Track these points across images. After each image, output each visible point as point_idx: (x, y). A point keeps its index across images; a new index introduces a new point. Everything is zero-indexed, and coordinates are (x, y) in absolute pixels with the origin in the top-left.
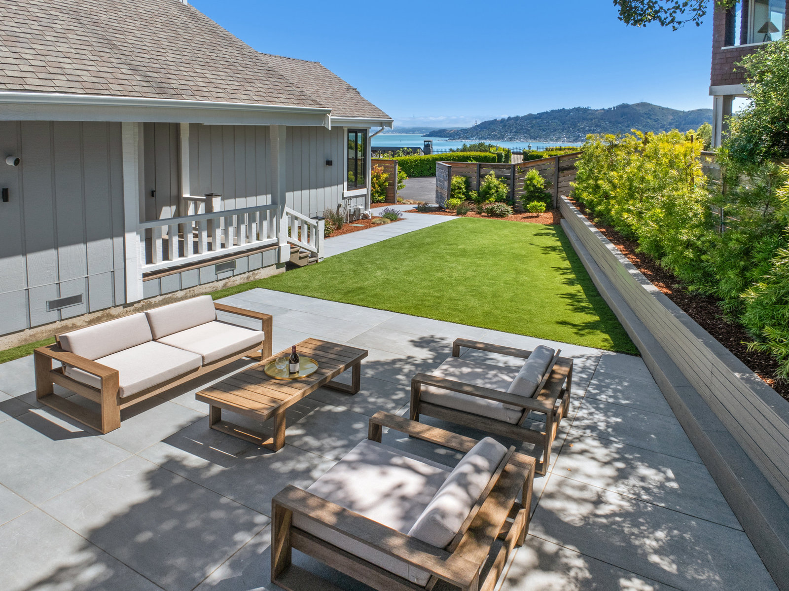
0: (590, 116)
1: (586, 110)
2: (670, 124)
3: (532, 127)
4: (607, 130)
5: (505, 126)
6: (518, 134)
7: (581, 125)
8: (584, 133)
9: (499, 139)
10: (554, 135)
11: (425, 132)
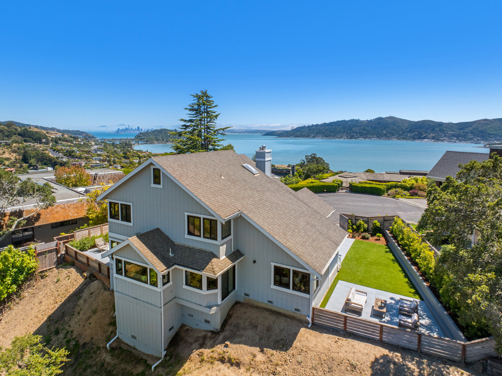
1: (357, 121)
2: (407, 129)
3: (326, 130)
4: (370, 132)
5: (310, 130)
6: (318, 134)
7: (355, 129)
8: (356, 134)
9: (307, 137)
10: (339, 135)
11: (263, 133)
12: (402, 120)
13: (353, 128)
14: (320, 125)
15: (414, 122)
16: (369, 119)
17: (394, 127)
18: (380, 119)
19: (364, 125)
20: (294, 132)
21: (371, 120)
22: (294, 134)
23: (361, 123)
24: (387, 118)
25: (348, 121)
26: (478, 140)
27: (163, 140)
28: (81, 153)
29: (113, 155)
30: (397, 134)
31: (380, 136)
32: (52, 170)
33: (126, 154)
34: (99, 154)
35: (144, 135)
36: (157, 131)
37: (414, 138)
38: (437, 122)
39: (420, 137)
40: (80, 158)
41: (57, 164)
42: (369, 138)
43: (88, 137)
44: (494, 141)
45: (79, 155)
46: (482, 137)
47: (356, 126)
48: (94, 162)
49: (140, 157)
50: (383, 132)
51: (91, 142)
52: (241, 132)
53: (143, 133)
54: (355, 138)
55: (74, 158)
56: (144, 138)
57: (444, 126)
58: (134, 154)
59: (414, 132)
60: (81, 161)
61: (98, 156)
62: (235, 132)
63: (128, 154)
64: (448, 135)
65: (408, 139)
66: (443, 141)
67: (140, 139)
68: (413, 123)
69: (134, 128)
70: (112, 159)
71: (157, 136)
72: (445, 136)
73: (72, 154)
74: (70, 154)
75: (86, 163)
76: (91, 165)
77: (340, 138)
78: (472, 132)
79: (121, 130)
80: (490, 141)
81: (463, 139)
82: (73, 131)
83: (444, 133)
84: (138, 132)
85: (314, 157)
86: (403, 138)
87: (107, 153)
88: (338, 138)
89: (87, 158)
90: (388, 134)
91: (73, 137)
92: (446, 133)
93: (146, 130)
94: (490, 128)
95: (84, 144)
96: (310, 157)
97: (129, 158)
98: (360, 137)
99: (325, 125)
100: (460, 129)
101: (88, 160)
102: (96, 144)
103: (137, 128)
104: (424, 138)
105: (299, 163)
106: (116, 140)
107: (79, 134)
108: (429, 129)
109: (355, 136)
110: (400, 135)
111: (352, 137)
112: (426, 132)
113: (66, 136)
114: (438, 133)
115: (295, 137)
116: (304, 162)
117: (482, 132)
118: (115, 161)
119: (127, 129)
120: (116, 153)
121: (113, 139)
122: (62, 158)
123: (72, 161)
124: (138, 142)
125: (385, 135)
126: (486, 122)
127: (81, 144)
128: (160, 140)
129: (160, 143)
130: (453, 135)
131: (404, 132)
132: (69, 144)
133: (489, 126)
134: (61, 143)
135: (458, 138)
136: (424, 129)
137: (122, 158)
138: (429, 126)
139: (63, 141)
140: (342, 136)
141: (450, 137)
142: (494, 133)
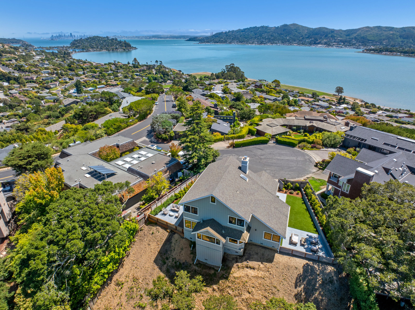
0: (269, 31)
1: (267, 27)
2: (306, 35)
3: (240, 36)
4: (276, 38)
5: (227, 35)
6: (234, 40)
7: (264, 35)
8: (265, 39)
9: (224, 42)
10: (251, 41)
11: (187, 38)
12: (303, 27)
14: (236, 31)
15: (313, 29)
16: (277, 26)
17: (296, 33)
18: (285, 25)
19: (272, 32)
20: (213, 37)
21: (278, 27)
22: (213, 39)
23: (269, 29)
24: (291, 25)
25: (259, 28)
26: (359, 45)
28: (30, 67)
29: (59, 68)
30: (298, 39)
31: (284, 42)
32: (8, 84)
33: (70, 66)
34: (46, 67)
35: (79, 43)
36: (90, 38)
37: (310, 44)
38: (330, 29)
39: (315, 43)
40: (29, 71)
41: (11, 80)
42: (275, 44)
43: (26, 45)
44: (371, 47)
45: (28, 69)
46: (362, 43)
47: (266, 32)
48: (44, 75)
49: (83, 69)
50: (287, 38)
51: (32, 52)
52: (167, 38)
53: (77, 40)
54: (264, 44)
55: (24, 72)
56: (80, 46)
58: (77, 66)
59: (311, 38)
60: (31, 75)
61: (46, 69)
62: (161, 38)
63: (72, 66)
64: (337, 40)
65: (306, 45)
66: (332, 46)
67: (76, 47)
68: (311, 30)
69: (67, 34)
70: (60, 71)
71: (92, 44)
72: (335, 42)
74: (19, 68)
75: (37, 77)
76: (41, 78)
77: (252, 43)
79: (55, 37)
80: (368, 46)
81: (348, 44)
82: (9, 39)
84: (71, 39)
85: (232, 67)
86: (302, 43)
87: (53, 66)
88: (250, 43)
89: (36, 72)
90: (291, 40)
91: (13, 48)
92: (336, 39)
93: (79, 36)
94: (370, 34)
95: (26, 55)
96: (229, 67)
97: (74, 71)
98: (269, 43)
99: (239, 31)
100: (347, 36)
101: (38, 74)
102: (37, 55)
103: (70, 34)
104: (319, 44)
106: (53, 48)
107: (16, 42)
108: (323, 35)
109: (264, 42)
110: (300, 40)
111: (262, 43)
112: (321, 38)
115: (215, 43)
116: (225, 71)
117: (363, 38)
118: (62, 74)
119: (60, 36)
120: (61, 66)
121: (50, 47)
122: (13, 73)
123: (24, 76)
124: (75, 51)
125: (288, 41)
126: (367, 29)
127: (23, 56)
128: (94, 48)
129: (95, 51)
130: (341, 41)
131: (303, 38)
132: (13, 55)
133: (369, 33)
134: (5, 56)
135: (344, 44)
136: (319, 36)
137: (68, 71)
138: (324, 32)
139: (6, 53)
140: (254, 42)
141: (338, 42)
142: (373, 39)
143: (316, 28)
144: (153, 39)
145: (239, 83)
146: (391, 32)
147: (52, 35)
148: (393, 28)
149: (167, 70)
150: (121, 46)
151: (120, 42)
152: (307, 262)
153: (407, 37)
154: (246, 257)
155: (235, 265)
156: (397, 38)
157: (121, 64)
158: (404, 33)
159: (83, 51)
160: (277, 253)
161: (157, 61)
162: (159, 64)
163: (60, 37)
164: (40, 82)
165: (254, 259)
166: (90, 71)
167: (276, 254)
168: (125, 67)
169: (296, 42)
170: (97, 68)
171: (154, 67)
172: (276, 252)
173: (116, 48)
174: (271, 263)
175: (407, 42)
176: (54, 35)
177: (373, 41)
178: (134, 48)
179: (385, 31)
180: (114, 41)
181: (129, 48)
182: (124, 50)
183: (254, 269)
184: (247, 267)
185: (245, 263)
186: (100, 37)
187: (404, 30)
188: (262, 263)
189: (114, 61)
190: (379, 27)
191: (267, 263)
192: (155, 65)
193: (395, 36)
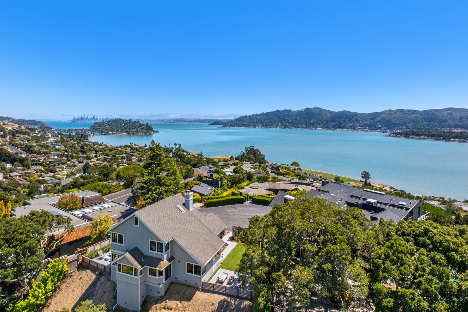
0: (292, 114)
1: (290, 111)
2: (329, 119)
3: (264, 120)
4: (300, 122)
5: (251, 119)
6: (257, 124)
7: (288, 119)
8: (289, 123)
9: (248, 126)
10: (275, 124)
11: (211, 122)
12: (326, 110)
13: (286, 117)
14: (259, 115)
15: (335, 112)
16: (299, 110)
17: (319, 117)
18: (308, 109)
19: (295, 115)
20: (237, 121)
21: (301, 110)
22: (237, 123)
23: (293, 113)
24: (314, 108)
25: (282, 111)
26: (385, 129)
27: (118, 130)
28: (40, 148)
29: (71, 149)
30: (322, 123)
31: (308, 125)
32: (11, 167)
33: (83, 148)
34: (57, 149)
35: (99, 126)
36: (112, 120)
37: (335, 128)
38: (353, 113)
39: (340, 127)
40: (38, 153)
41: (16, 161)
42: (299, 128)
43: (44, 127)
44: (397, 130)
45: (38, 150)
46: (387, 126)
47: (289, 116)
48: (52, 157)
49: (96, 151)
50: (311, 122)
51: (47, 133)
52: (191, 121)
53: (98, 123)
54: (288, 128)
55: (33, 153)
56: (100, 129)
57: (359, 116)
58: (91, 148)
59: (335, 122)
60: (39, 156)
61: (56, 151)
62: (185, 122)
63: (85, 148)
64: (362, 124)
65: (331, 129)
66: (358, 130)
67: (96, 130)
68: (334, 113)
69: (89, 117)
70: (70, 153)
71: (112, 126)
72: (360, 126)
73: (31, 149)
74: (29, 149)
75: (45, 159)
76: (49, 160)
77: (276, 127)
78: (380, 122)
79: (77, 119)
80: (394, 130)
81: (374, 128)
82: (29, 120)
83: (359, 123)
84: (93, 122)
85: (252, 149)
86: (327, 127)
87: (65, 147)
88: (274, 127)
89: (45, 153)
90: (315, 124)
91: (30, 129)
92: (360, 123)
93: (101, 119)
94: (393, 118)
95: (41, 136)
96: (249, 149)
97: (86, 153)
98: (293, 127)
99: (263, 114)
100: (371, 119)
101: (47, 155)
102: (53, 136)
103: (92, 117)
104: (343, 127)
105: (240, 154)
106: (72, 130)
107: (35, 124)
108: (347, 119)
109: (288, 125)
110: (324, 124)
111: (286, 127)
112: (345, 122)
113: (23, 127)
114: (354, 123)
115: (238, 126)
116: (244, 154)
117: (387, 121)
118: (73, 156)
119: (82, 118)
120: (74, 147)
121: (69, 130)
122: (21, 153)
123: (31, 157)
124: (94, 133)
125: (312, 125)
126: (390, 113)
127: (38, 137)
128: (115, 131)
129: (114, 134)
130: (366, 125)
131: (327, 122)
132: (27, 136)
133: (393, 116)
134: (18, 136)
135: (370, 127)
136: (343, 119)
137: (80, 153)
138: (347, 116)
139: (20, 134)
140: (278, 126)
141: (363, 126)
142: (397, 122)
143: (339, 112)
144: (177, 123)
145: (254, 165)
146: (415, 115)
147: (75, 118)
148: (416, 111)
149: (185, 154)
150: (143, 129)
151: (142, 125)
152: (225, 297)
153: (432, 120)
154: (167, 296)
155: (153, 307)
156: (422, 121)
157: (137, 146)
158: (427, 116)
159: (102, 134)
160: (199, 291)
161: (175, 144)
162: (177, 147)
163: (82, 120)
164: (46, 164)
165: (174, 298)
166: (103, 154)
167: (197, 292)
168: (141, 149)
169: (320, 126)
170: (111, 150)
171: (172, 150)
172: (198, 289)
173: (137, 132)
174: (190, 301)
175: (433, 125)
176: (77, 118)
177: (398, 124)
178: (156, 131)
179: (407, 114)
180: (136, 124)
181: (151, 131)
182: (145, 133)
183: (171, 309)
184: (165, 308)
185: (164, 303)
186: (122, 120)
187: (427, 113)
188: (181, 302)
189: (131, 143)
190: (401, 111)
191: (185, 302)
192: (173, 148)
193: (420, 119)
